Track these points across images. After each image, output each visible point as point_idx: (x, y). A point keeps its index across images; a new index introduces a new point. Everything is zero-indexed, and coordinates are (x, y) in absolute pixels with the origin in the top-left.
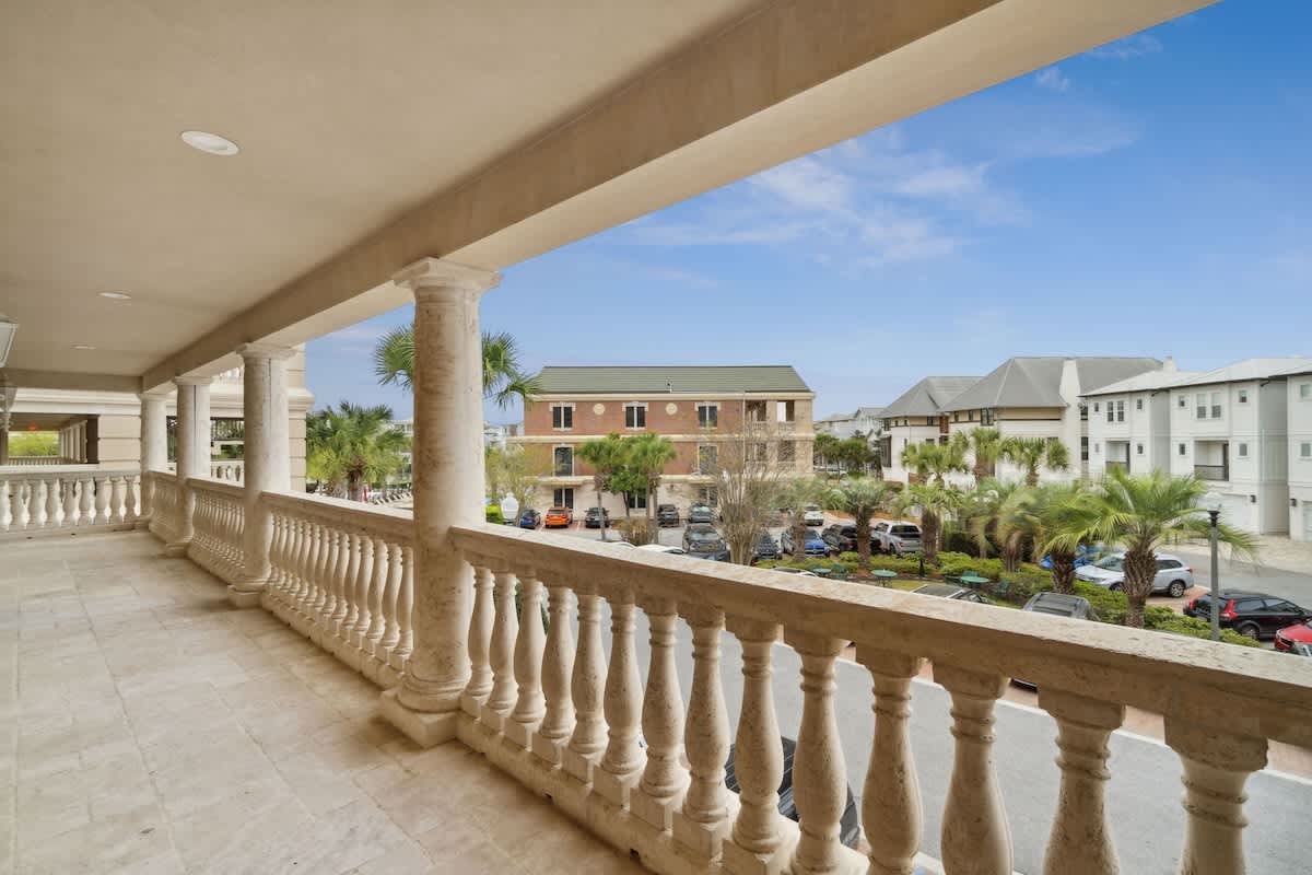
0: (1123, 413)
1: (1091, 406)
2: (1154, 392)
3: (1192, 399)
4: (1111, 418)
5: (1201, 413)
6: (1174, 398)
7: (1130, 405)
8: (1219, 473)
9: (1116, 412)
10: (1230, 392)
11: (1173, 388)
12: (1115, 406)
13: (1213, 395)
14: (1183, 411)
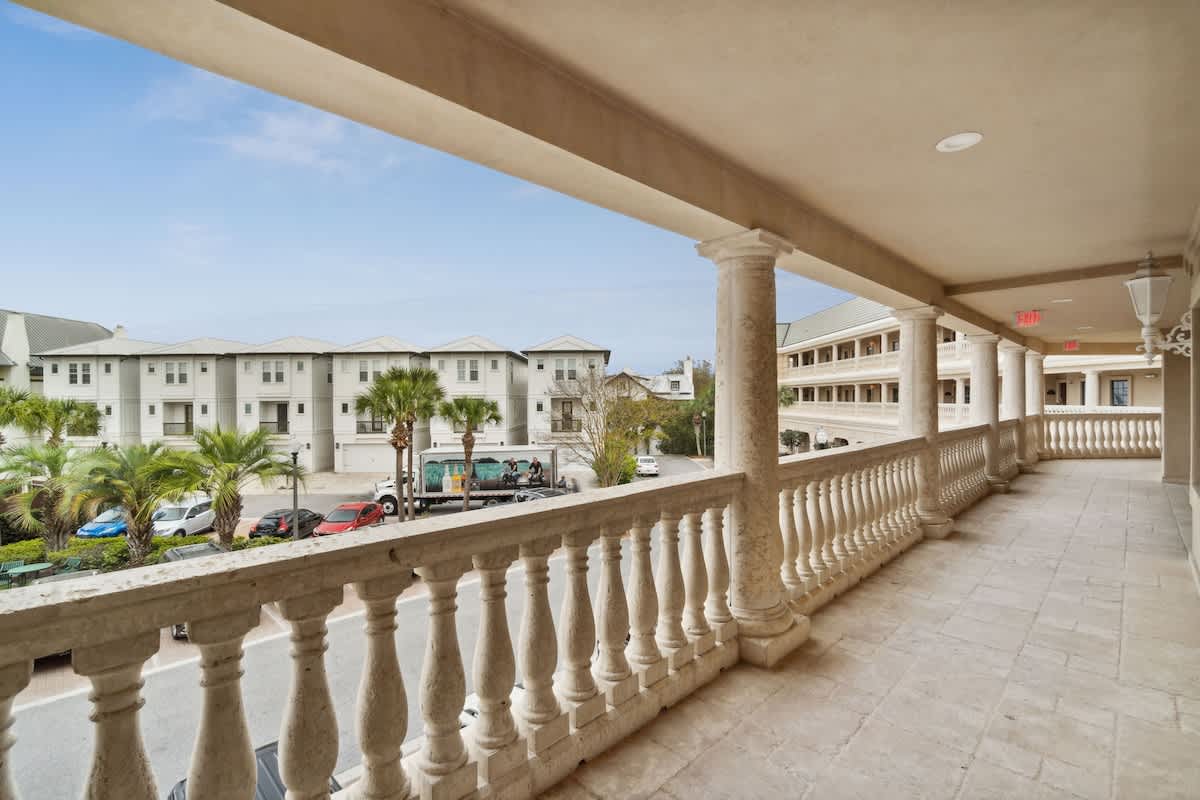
0: (89, 376)
1: (47, 367)
2: (123, 358)
3: (161, 368)
4: (73, 380)
5: (170, 378)
6: (144, 366)
7: (95, 368)
8: (183, 428)
9: (80, 374)
10: (194, 362)
11: (143, 356)
12: (79, 369)
13: (180, 364)
14: (152, 377)
